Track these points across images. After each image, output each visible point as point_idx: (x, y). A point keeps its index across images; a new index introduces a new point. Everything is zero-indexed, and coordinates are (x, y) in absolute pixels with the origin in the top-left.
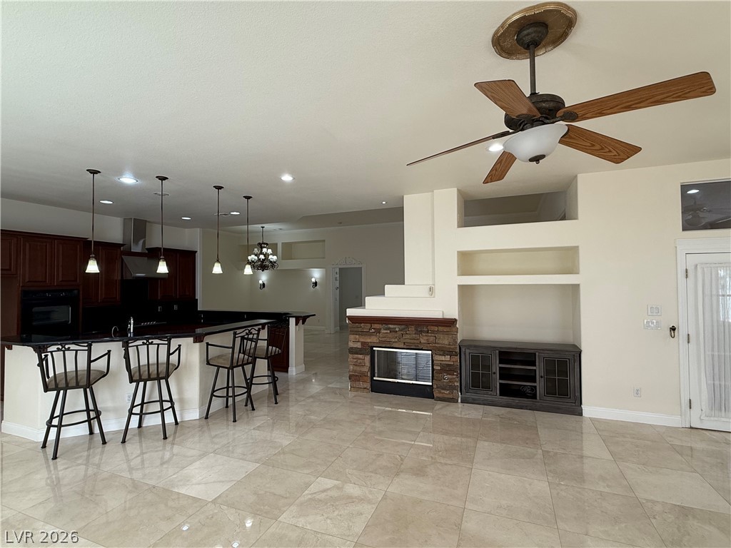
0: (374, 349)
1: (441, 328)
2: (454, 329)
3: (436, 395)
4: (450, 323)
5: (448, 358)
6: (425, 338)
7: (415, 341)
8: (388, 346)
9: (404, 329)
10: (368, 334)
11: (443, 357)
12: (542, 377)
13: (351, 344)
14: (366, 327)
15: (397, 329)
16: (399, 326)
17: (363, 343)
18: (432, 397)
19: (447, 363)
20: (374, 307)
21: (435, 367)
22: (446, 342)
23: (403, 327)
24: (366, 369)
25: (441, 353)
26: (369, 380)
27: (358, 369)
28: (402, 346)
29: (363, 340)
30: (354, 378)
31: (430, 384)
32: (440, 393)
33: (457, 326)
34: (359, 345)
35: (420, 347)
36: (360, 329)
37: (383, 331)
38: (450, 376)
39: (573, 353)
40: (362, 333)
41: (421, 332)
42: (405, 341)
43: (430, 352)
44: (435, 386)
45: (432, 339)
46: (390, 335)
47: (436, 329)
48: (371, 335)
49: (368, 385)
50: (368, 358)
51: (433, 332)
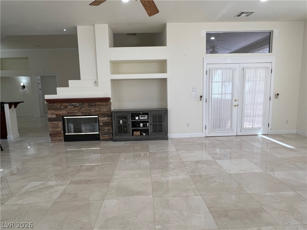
0: (64, 117)
1: (102, 103)
2: (109, 103)
3: (101, 138)
4: (107, 100)
5: (106, 118)
6: (94, 109)
7: (89, 111)
8: (73, 115)
9: (82, 105)
10: (59, 109)
11: (104, 118)
12: (151, 124)
13: (49, 116)
14: (58, 105)
15: (78, 105)
16: (79, 104)
17: (57, 115)
18: (99, 139)
19: (106, 121)
20: (62, 93)
21: (100, 124)
22: (105, 110)
23: (81, 104)
24: (60, 129)
25: (103, 116)
26: (63, 135)
27: (55, 129)
28: (81, 114)
29: (57, 113)
30: (53, 135)
31: (98, 133)
32: (103, 137)
33: (111, 101)
34: (54, 116)
35: (91, 114)
36: (54, 107)
37: (69, 107)
38: (108, 128)
39: (164, 111)
40: (56, 109)
41: (92, 105)
42: (83, 111)
43: (97, 116)
44: (100, 134)
45: (97, 109)
46: (73, 109)
47: (100, 103)
48: (62, 109)
49: (62, 138)
50: (60, 124)
51: (98, 105)
